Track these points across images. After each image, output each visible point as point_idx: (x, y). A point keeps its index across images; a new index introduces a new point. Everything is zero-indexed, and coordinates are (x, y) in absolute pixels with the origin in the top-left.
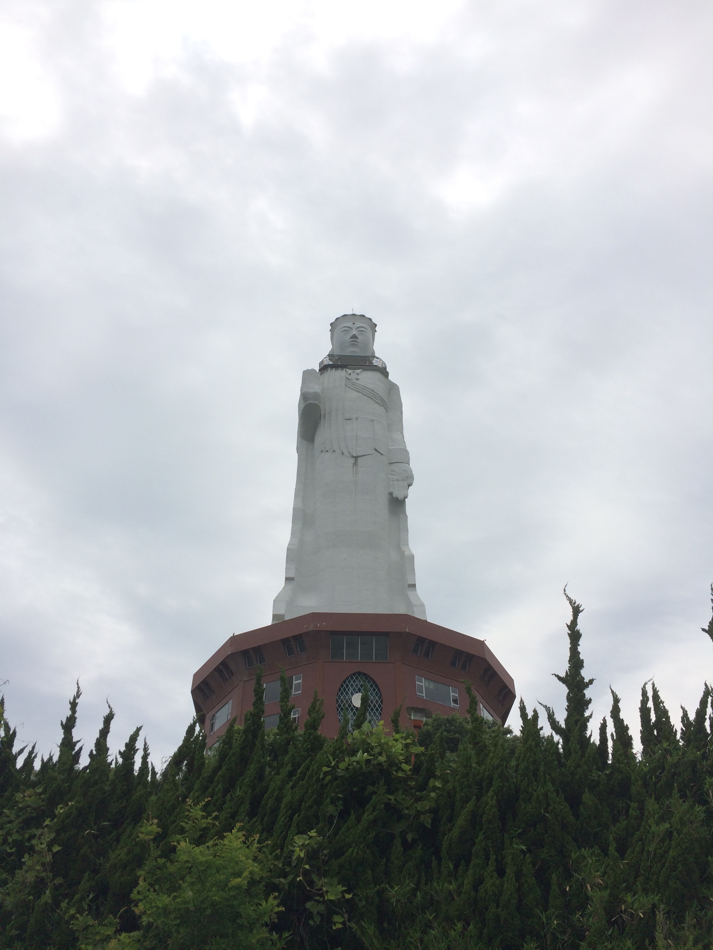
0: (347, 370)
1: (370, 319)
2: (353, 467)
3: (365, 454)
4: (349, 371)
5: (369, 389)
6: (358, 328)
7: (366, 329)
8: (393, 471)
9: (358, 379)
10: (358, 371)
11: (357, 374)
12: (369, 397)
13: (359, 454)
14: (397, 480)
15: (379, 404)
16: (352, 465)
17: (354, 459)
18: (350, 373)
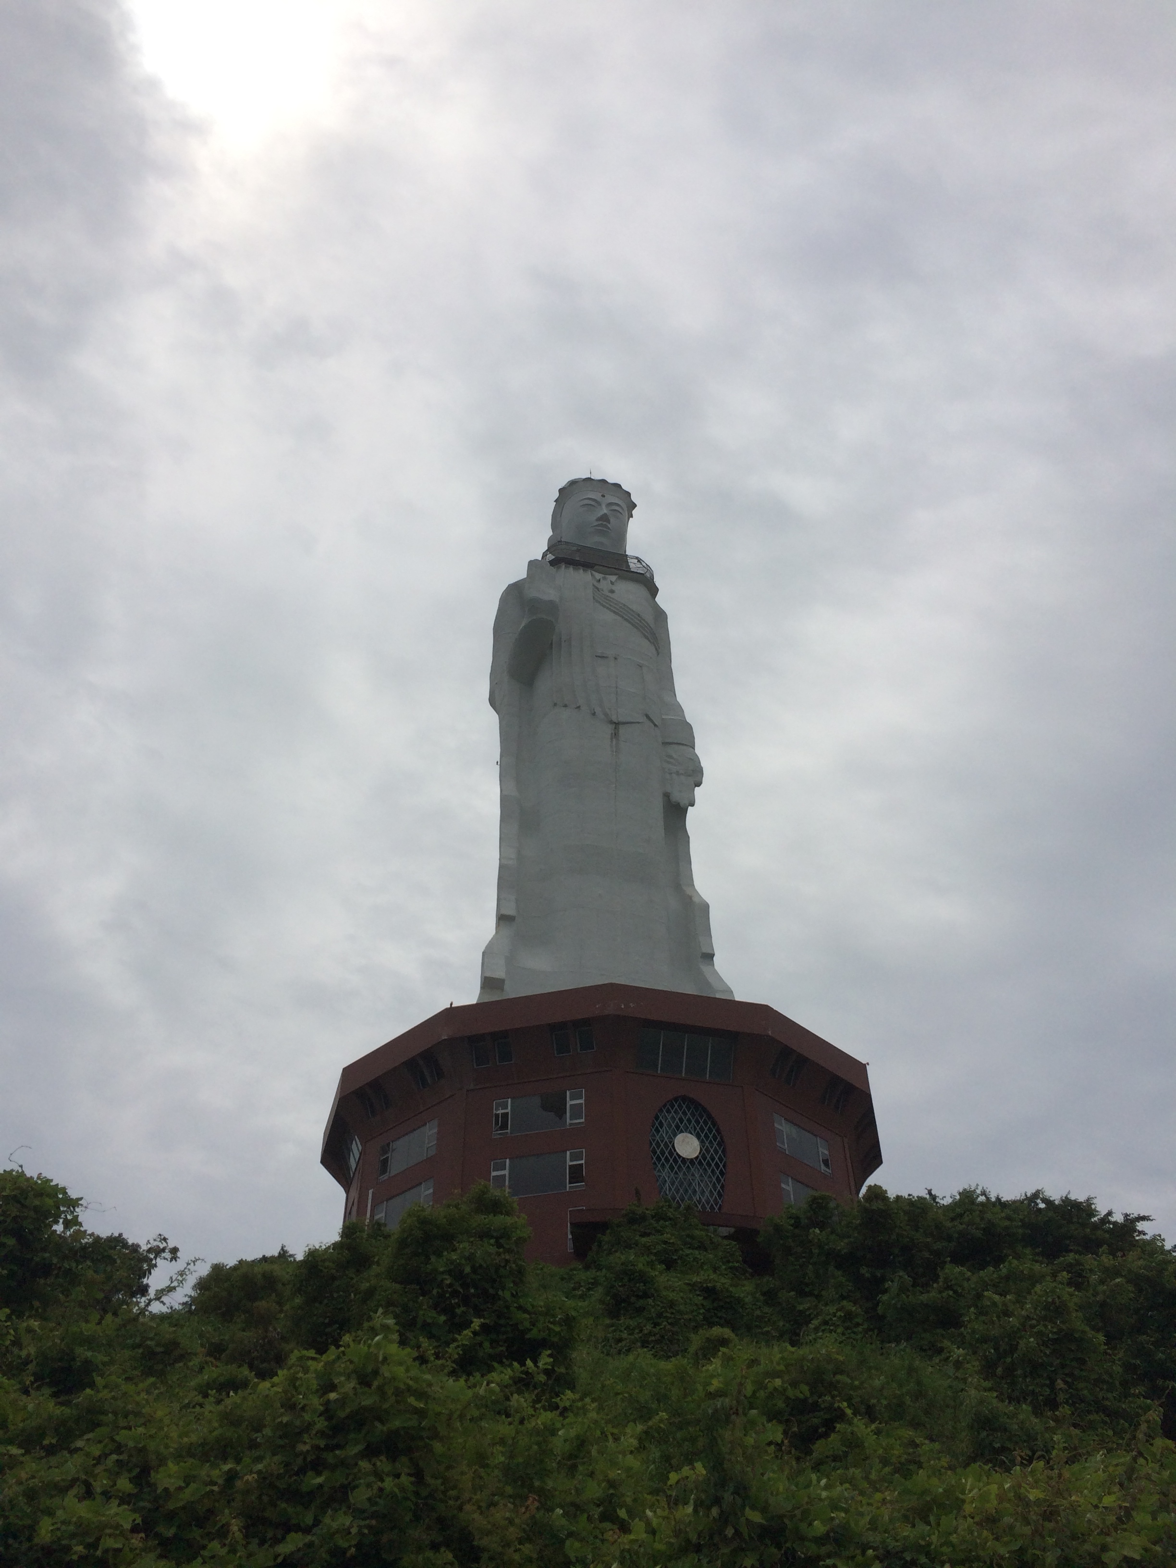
3: (630, 720)
5: (634, 612)
6: (610, 504)
7: (620, 508)
9: (612, 592)
11: (611, 582)
16: (609, 737)
18: (598, 578)
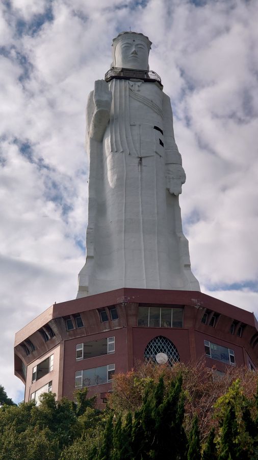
0: (130, 82)
1: (147, 38)
2: (138, 165)
3: (148, 155)
4: (132, 83)
5: (149, 100)
6: (137, 45)
7: (144, 46)
8: (169, 170)
9: (139, 91)
10: (139, 84)
11: (138, 86)
12: (149, 107)
13: (142, 156)
14: (173, 178)
15: (156, 112)
16: (137, 164)
17: (139, 159)
18: (131, 85)
